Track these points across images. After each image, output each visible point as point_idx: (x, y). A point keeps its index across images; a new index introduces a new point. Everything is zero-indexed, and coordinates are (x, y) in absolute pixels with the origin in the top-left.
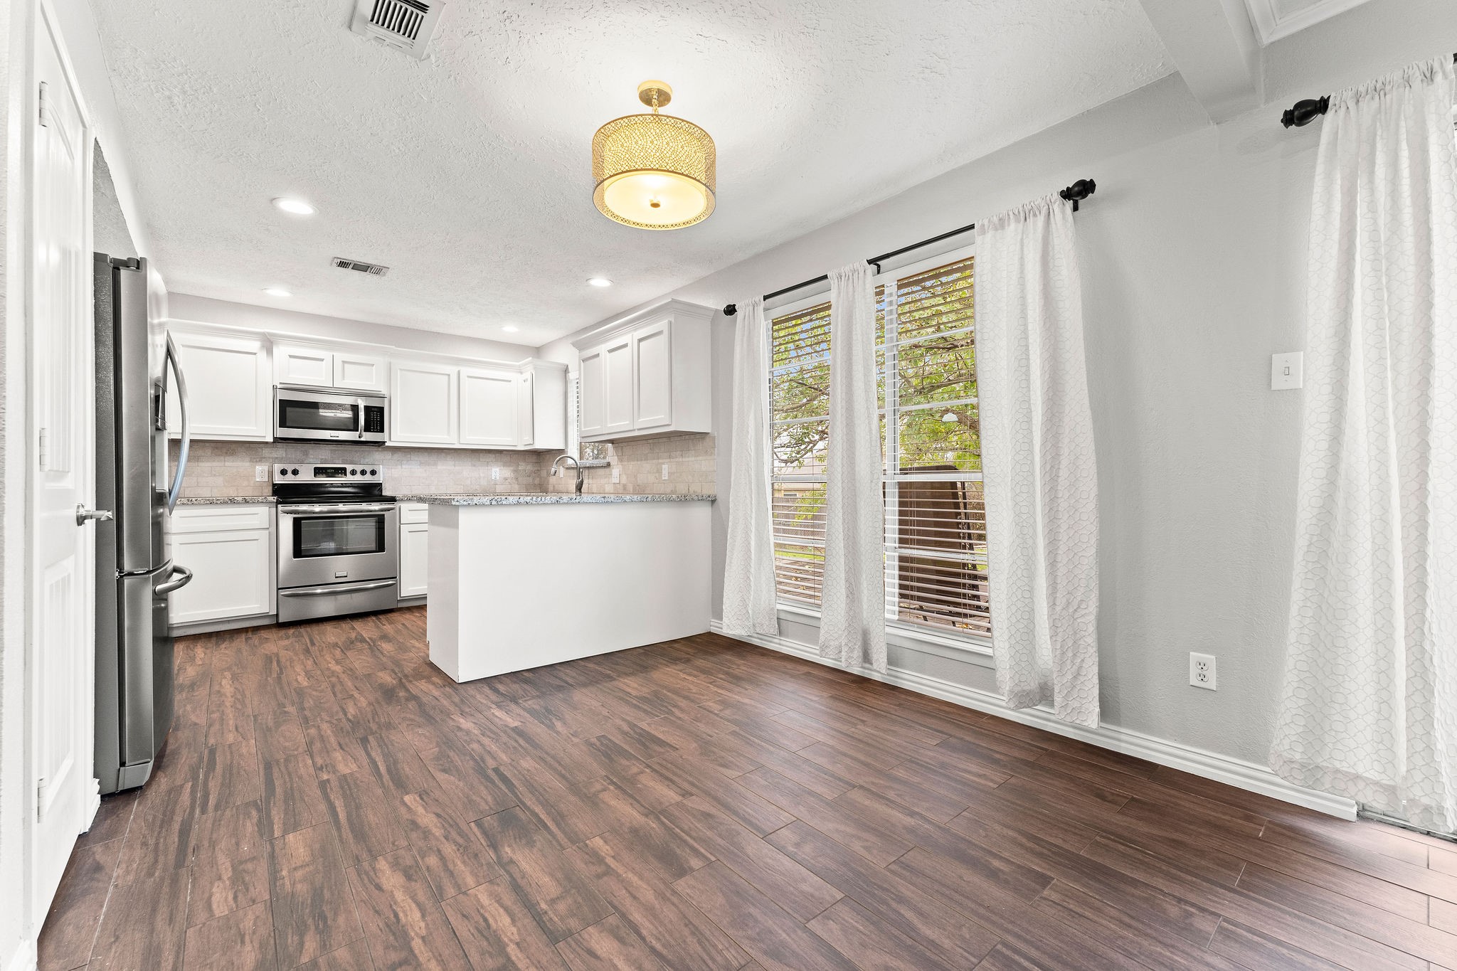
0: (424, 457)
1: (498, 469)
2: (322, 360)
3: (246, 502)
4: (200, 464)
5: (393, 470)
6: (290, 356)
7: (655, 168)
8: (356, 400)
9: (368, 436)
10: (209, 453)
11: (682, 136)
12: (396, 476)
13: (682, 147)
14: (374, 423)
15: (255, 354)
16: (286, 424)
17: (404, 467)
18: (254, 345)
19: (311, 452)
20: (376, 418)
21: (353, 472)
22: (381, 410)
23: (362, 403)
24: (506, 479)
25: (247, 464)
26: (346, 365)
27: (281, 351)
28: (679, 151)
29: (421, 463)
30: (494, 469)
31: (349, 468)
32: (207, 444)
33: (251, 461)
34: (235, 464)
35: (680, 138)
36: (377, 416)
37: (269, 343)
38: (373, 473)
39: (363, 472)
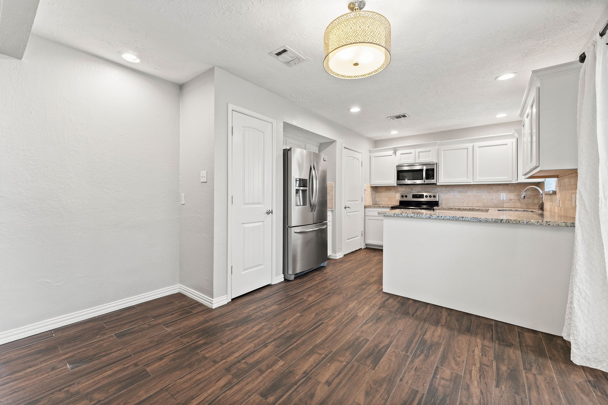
0: (461, 189)
1: (505, 194)
2: (411, 153)
3: (383, 207)
4: (382, 194)
5: (446, 195)
6: (401, 154)
7: (361, 41)
8: (423, 167)
9: (427, 181)
10: (384, 190)
11: (377, 22)
12: (447, 198)
13: (376, 28)
14: (430, 176)
15: (392, 155)
16: (399, 179)
17: (451, 193)
18: (391, 152)
19: (414, 188)
20: (431, 173)
21: (426, 196)
22: (433, 170)
23: (425, 168)
24: (511, 200)
25: (394, 193)
26: (420, 153)
27: (399, 153)
28: (375, 31)
29: (459, 192)
30: (502, 194)
31: (425, 194)
32: (384, 187)
33: (395, 192)
34: (391, 193)
35: (375, 23)
36: (430, 173)
37: (395, 150)
38: (434, 196)
39: (430, 196)
